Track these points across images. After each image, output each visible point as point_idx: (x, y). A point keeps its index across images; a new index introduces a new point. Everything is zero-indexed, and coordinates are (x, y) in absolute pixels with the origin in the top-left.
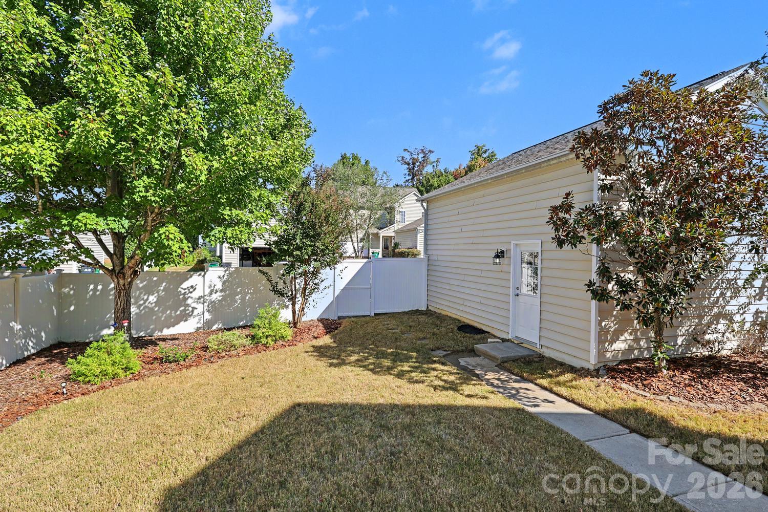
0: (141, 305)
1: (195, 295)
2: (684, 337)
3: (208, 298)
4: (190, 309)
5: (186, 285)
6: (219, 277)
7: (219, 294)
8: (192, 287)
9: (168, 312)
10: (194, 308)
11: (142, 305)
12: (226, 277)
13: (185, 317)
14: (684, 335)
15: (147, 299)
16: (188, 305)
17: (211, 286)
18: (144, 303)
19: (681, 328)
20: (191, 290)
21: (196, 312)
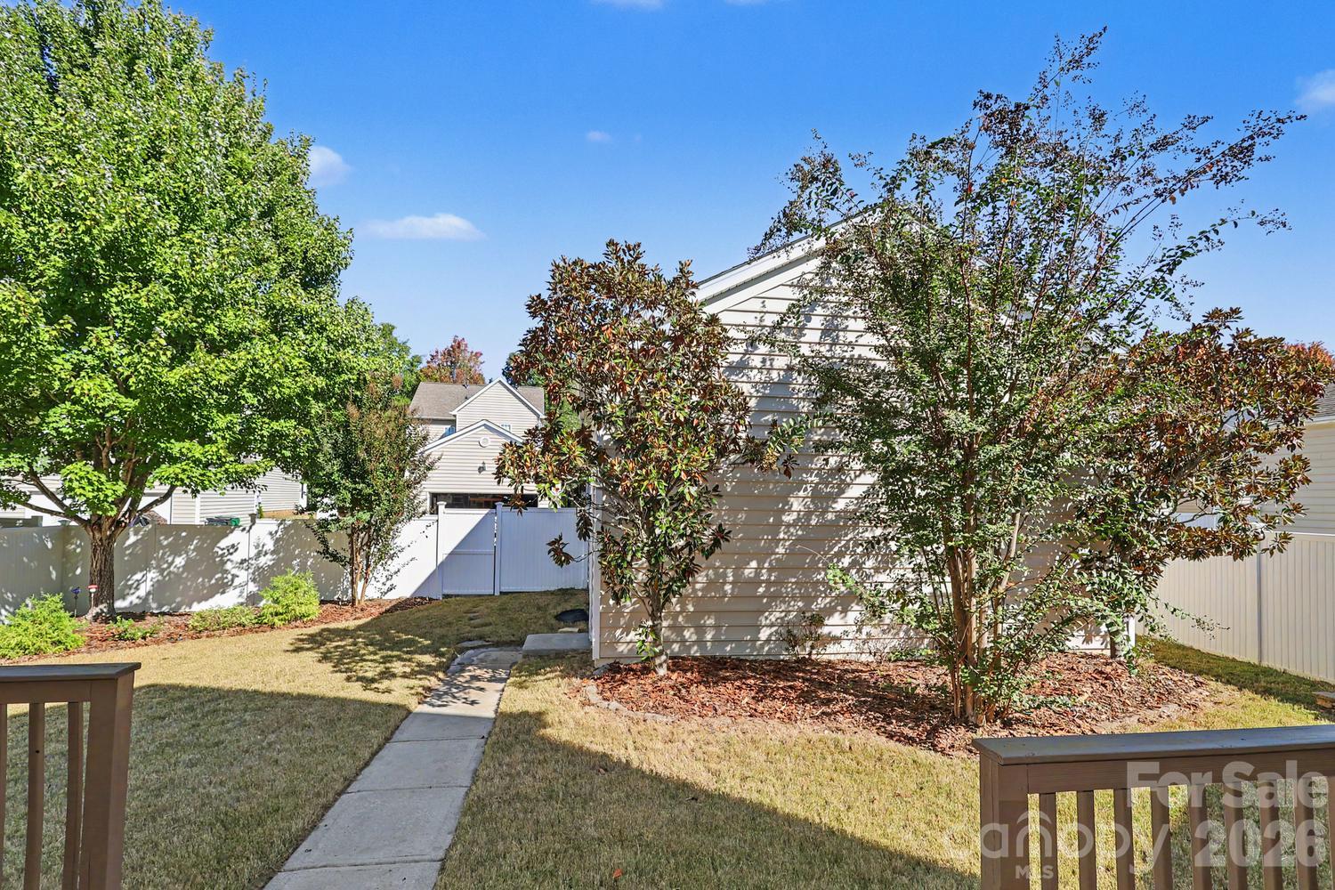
0: (164, 570)
1: (237, 557)
2: (774, 629)
3: (253, 562)
4: (230, 577)
5: (224, 543)
6: (271, 533)
7: (269, 557)
8: (233, 546)
9: (200, 580)
10: (234, 576)
11: (166, 569)
12: (279, 533)
13: (222, 587)
14: (772, 625)
15: (173, 562)
16: (226, 571)
17: (258, 545)
18: (169, 567)
19: (767, 614)
20: (231, 551)
21: (237, 582)
